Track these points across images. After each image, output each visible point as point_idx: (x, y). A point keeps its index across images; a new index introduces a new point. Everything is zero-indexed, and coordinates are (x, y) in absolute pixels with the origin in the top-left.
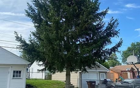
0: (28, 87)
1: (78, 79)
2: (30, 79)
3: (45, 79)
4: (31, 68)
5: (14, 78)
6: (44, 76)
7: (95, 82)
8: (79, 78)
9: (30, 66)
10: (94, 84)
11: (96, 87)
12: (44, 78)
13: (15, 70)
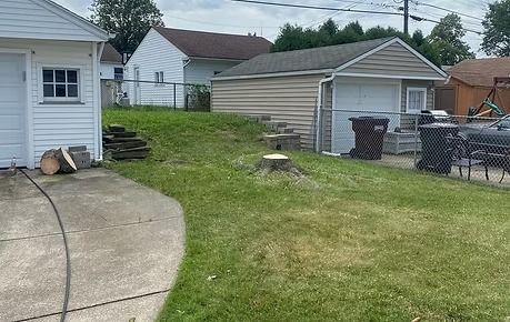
0: (116, 136)
1: (316, 112)
2: (128, 108)
3: (186, 108)
4: (130, 65)
5: (49, 99)
6: (183, 98)
7: (385, 122)
8: (319, 104)
9: (128, 58)
10: (382, 128)
11: (386, 140)
12: (180, 103)
13: (49, 66)
